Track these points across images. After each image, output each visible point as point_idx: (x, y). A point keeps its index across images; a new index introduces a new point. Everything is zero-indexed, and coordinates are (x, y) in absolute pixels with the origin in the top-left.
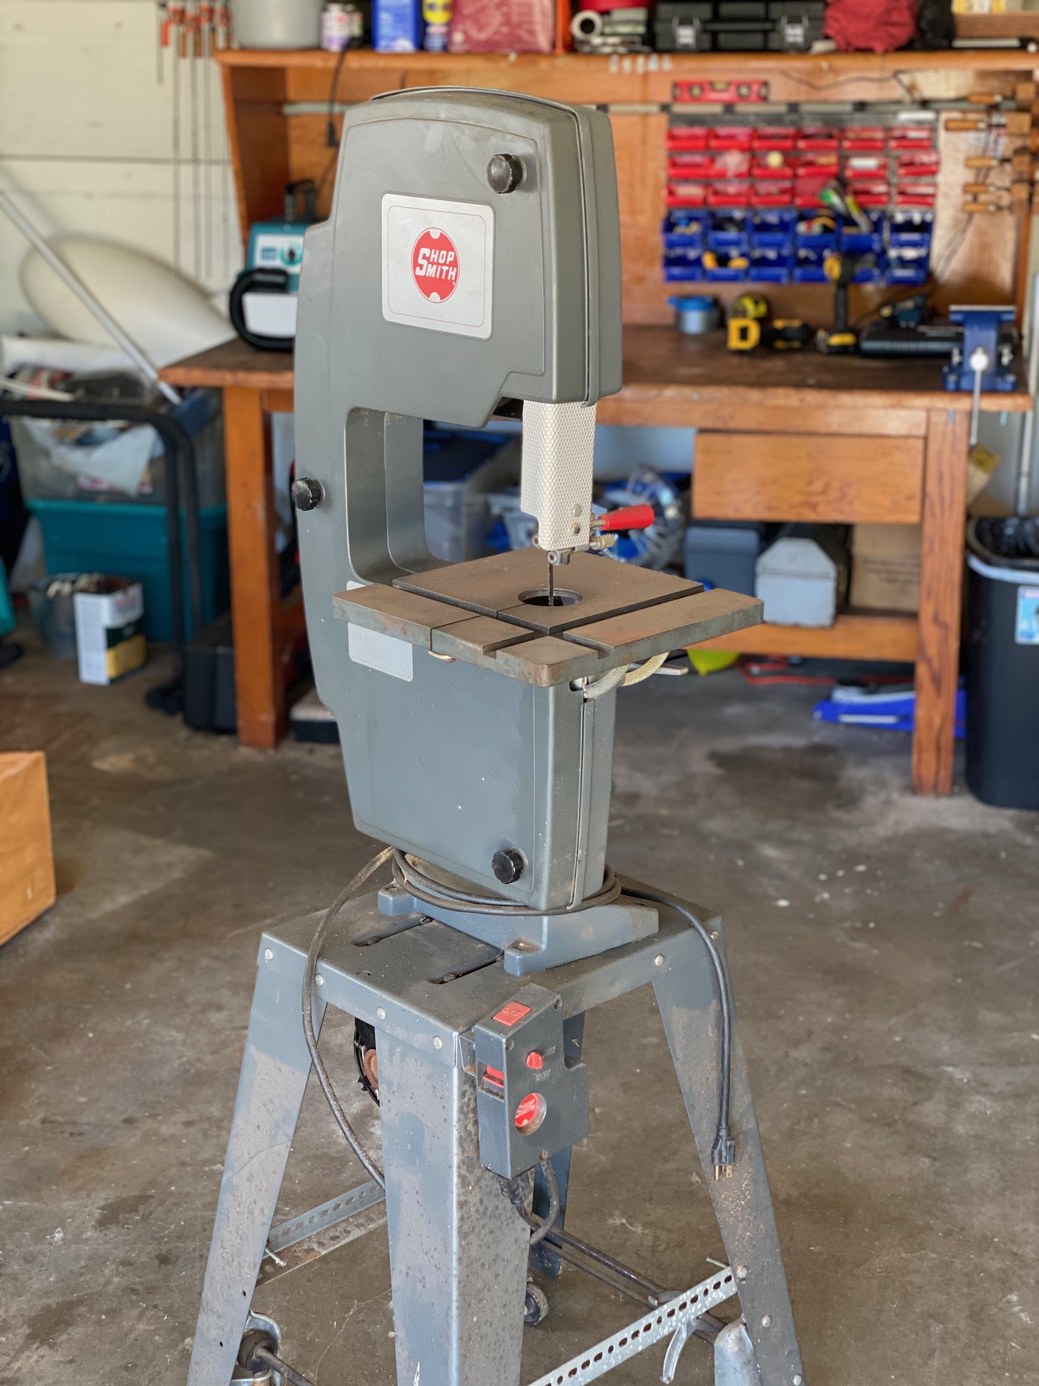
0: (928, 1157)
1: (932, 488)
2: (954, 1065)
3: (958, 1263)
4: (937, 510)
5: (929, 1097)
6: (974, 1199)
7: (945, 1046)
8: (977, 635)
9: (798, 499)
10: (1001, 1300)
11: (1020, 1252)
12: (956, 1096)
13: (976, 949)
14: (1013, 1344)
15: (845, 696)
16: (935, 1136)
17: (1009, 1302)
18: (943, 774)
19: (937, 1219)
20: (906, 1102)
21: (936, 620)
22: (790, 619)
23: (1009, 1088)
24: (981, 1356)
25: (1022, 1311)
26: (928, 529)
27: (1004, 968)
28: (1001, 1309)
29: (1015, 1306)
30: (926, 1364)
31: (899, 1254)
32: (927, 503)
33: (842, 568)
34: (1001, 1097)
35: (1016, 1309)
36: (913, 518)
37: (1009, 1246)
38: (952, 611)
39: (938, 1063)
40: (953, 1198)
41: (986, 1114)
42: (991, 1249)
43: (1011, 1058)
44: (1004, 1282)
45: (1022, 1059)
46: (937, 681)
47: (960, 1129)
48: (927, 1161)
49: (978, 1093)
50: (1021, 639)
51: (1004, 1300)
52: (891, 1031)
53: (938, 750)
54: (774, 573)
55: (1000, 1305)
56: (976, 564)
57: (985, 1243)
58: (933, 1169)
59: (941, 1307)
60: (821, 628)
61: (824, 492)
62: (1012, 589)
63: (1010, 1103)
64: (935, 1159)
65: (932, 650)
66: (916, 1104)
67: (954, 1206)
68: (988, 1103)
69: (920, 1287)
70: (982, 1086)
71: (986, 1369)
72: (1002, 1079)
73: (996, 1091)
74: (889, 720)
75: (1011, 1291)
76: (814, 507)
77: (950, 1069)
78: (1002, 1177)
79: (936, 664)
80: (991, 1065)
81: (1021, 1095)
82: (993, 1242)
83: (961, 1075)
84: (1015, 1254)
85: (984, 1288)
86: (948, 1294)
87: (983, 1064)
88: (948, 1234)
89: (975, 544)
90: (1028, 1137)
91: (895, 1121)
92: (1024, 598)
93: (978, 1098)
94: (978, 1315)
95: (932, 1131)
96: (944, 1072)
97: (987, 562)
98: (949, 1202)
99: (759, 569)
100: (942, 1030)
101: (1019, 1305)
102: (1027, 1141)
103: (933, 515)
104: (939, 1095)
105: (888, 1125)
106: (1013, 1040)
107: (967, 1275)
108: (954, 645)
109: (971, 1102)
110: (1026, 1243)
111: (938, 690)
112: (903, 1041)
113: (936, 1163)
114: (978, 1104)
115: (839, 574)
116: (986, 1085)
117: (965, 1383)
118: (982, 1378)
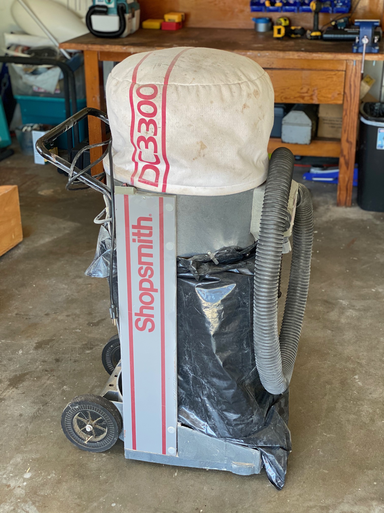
0: (330, 330)
1: (347, 91)
2: (343, 300)
3: (338, 366)
4: (349, 99)
5: (333, 310)
6: (346, 344)
7: (340, 293)
8: (362, 146)
9: (298, 95)
10: (352, 378)
11: (360, 362)
12: (343, 310)
13: (355, 260)
14: (355, 392)
15: (314, 171)
16: (334, 323)
17: (355, 378)
18: (348, 198)
19: (332, 350)
20: (324, 312)
21: (348, 141)
22: (294, 142)
23: (362, 307)
24: (343, 396)
25: (359, 381)
26: (345, 106)
27: (364, 267)
28: (352, 381)
30: (323, 398)
31: (317, 362)
32: (345, 96)
33: (314, 122)
34: (359, 310)
35: (357, 381)
36: (340, 102)
37: (357, 360)
38: (353, 138)
39: (337, 299)
40: (338, 344)
41: (353, 316)
42: (350, 361)
43: (363, 297)
44: (354, 372)
45: (368, 298)
46: (347, 164)
47: (343, 321)
48: (330, 331)
49: (350, 309)
50: (378, 148)
51: (353, 378)
52: (321, 288)
53: (347, 189)
54: (289, 124)
55: (351, 379)
56: (363, 120)
57: (348, 359)
58: (332, 334)
59: (330, 380)
60: (306, 144)
61: (307, 92)
62: (376, 129)
63: (362, 313)
65: (345, 153)
66: (328, 312)
67: (338, 346)
68: (354, 312)
69: (323, 373)
70: (352, 307)
71: (344, 400)
72: (359, 304)
73: (357, 308)
74: (331, 179)
75: (356, 375)
76: (303, 98)
77: (341, 301)
78: (356, 337)
79: (347, 157)
80: (356, 299)
81: (366, 310)
82: (351, 359)
83: (345, 303)
85: (346, 373)
86: (333, 375)
87: (353, 299)
88: (335, 356)
89: (363, 112)
90: (367, 324)
91: (320, 318)
92: (380, 132)
93: (351, 310)
94: (343, 383)
95: (333, 322)
96: (339, 302)
97: (367, 119)
98: (337, 345)
99: (283, 122)
100: (339, 287)
101: (358, 379)
102: (367, 325)
103: (347, 101)
104: (336, 310)
105: (317, 319)
106: (365, 291)
107: (341, 369)
108: (354, 150)
109: (348, 312)
110: (363, 359)
111: (348, 168)
112: (325, 291)
113: (333, 332)
114: (350, 313)
115: (313, 124)
116: (354, 306)
117: (337, 404)
118: (343, 403)
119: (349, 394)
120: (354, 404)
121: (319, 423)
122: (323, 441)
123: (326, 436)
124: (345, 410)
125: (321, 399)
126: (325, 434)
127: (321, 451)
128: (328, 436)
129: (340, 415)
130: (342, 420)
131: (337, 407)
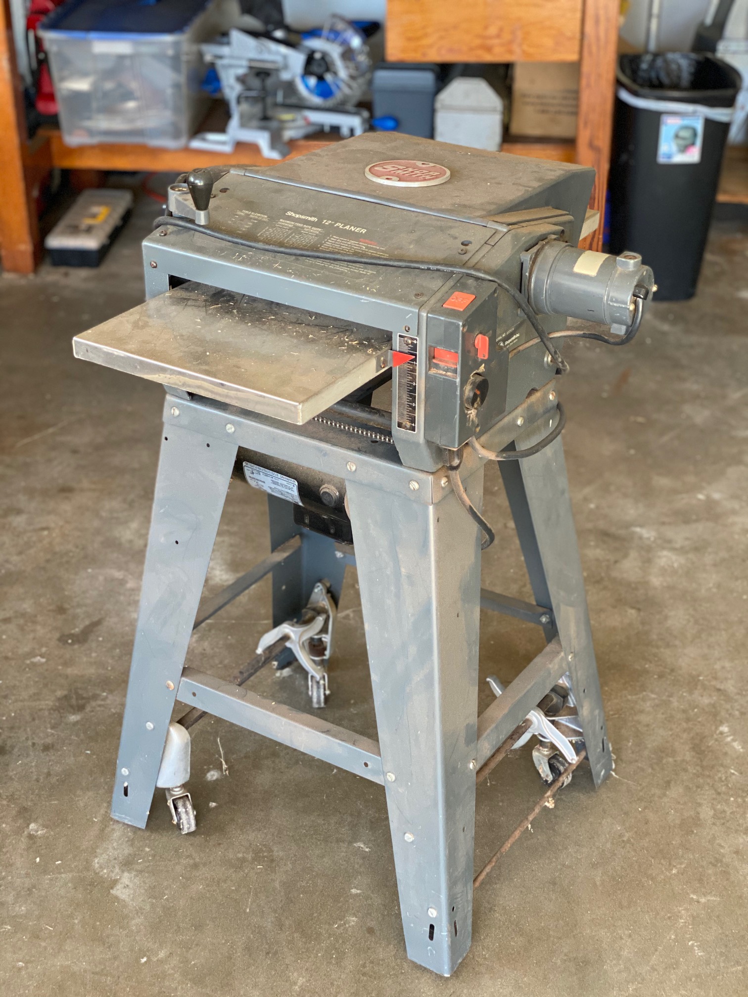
0: (633, 608)
2: (641, 526)
3: (675, 703)
5: (626, 556)
6: (677, 643)
7: (629, 510)
8: (624, 157)
9: (478, 42)
10: (715, 732)
11: (722, 687)
12: (647, 553)
13: (641, 424)
14: (732, 771)
16: (636, 589)
17: (722, 733)
19: (651, 662)
20: (608, 560)
21: (591, 146)
23: (687, 543)
24: (708, 784)
25: (734, 740)
26: (586, 68)
27: (666, 438)
28: (716, 740)
29: (727, 736)
30: (665, 795)
31: (626, 696)
32: (586, 43)
33: (506, 102)
34: (682, 551)
35: (729, 739)
36: (573, 57)
37: (714, 683)
38: (604, 139)
39: (628, 525)
40: (660, 643)
41: (673, 567)
42: (699, 687)
43: (684, 517)
44: (714, 716)
45: (694, 517)
47: (656, 581)
48: (633, 611)
49: (663, 548)
50: (662, 159)
51: (718, 732)
52: (586, 500)
54: (450, 108)
55: (715, 736)
56: (625, 96)
57: (693, 682)
58: (639, 619)
59: (667, 742)
61: (498, 36)
62: (656, 117)
63: (691, 556)
64: (639, 610)
66: (616, 562)
67: (662, 650)
68: (674, 557)
69: (648, 725)
70: (666, 543)
71: (714, 796)
72: (680, 535)
73: (678, 546)
75: (721, 723)
76: (489, 49)
77: (638, 530)
78: (696, 622)
80: (670, 524)
81: (699, 548)
82: (699, 680)
83: (647, 533)
84: (719, 690)
85: (699, 722)
86: (671, 729)
87: (663, 523)
88: (661, 676)
89: (624, 79)
90: (711, 585)
91: (602, 579)
92: (666, 124)
93: (665, 553)
94: (699, 748)
95: (633, 585)
96: (634, 533)
97: (635, 94)
98: (658, 647)
99: (438, 105)
100: (625, 496)
101: (730, 736)
102: (710, 589)
103: (590, 53)
104: (633, 554)
106: (682, 501)
107: (684, 711)
108: (605, 167)
109: (660, 557)
110: (726, 679)
112: (598, 507)
113: (642, 614)
114: (666, 558)
115: (503, 108)
116: (670, 541)
117: (699, 809)
118: (713, 804)
119: (720, 778)
120: (739, 806)
121: (671, 866)
122: (694, 918)
123: (698, 902)
124: (723, 824)
125: (660, 797)
126: (695, 897)
127: (697, 946)
128: (703, 900)
129: (714, 838)
130: (722, 851)
131: (702, 816)
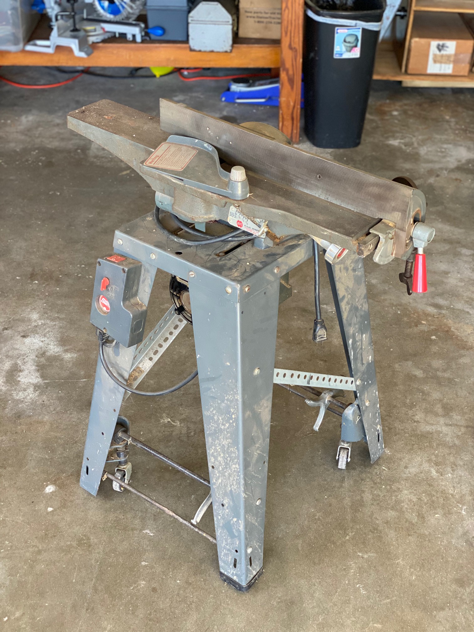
2: (326, 304)
8: (312, 55)
14: (384, 468)
16: (324, 348)
18: (295, 131)
21: (290, 47)
22: (208, 49)
24: (369, 477)
33: (235, 17)
38: (298, 41)
46: (291, 81)
50: (336, 56)
53: (293, 119)
54: (199, 22)
56: (311, 14)
60: (226, 52)
62: (332, 28)
65: (288, 65)
79: (291, 72)
89: (310, 3)
97: (318, 14)
99: (190, 20)
108: (300, 60)
117: (363, 495)
118: (372, 491)
119: (376, 473)
120: (388, 491)
121: (346, 534)
122: (360, 568)
123: (363, 558)
124: (378, 504)
125: (339, 488)
126: (360, 554)
127: (362, 587)
128: (366, 556)
129: (372, 514)
130: (377, 522)
131: (364, 500)
